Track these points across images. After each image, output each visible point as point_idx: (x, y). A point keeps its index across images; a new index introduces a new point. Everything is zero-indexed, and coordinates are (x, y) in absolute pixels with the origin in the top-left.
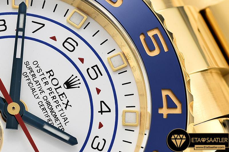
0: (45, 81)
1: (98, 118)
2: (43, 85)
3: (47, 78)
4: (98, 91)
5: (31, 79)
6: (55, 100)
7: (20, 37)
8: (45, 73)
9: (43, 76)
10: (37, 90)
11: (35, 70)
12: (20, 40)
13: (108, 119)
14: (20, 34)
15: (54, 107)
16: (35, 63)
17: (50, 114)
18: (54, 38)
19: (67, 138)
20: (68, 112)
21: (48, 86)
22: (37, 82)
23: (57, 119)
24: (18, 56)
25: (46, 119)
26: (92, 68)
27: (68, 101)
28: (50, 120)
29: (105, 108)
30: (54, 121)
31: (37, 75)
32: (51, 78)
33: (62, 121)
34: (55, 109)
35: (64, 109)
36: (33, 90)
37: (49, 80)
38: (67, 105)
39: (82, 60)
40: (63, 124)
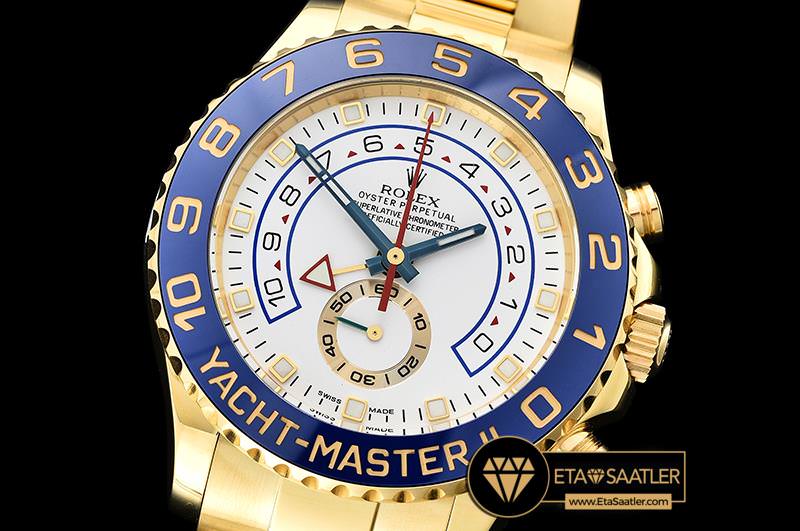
0: (389, 202)
1: (475, 184)
2: (391, 207)
3: (388, 196)
4: (447, 159)
5: (375, 213)
6: (418, 210)
7: (327, 180)
8: (382, 195)
9: (383, 200)
10: (392, 217)
11: (368, 201)
12: (330, 183)
13: (485, 175)
14: (325, 177)
15: (425, 217)
16: (362, 195)
17: (428, 227)
18: (352, 154)
19: (471, 232)
20: (443, 208)
21: (398, 204)
22: (383, 210)
23: (441, 225)
24: (347, 202)
25: (430, 237)
26: (417, 143)
27: (431, 198)
28: (435, 233)
29: (471, 169)
30: (440, 230)
31: (376, 203)
32: (391, 192)
33: (446, 221)
34: (428, 218)
35: (436, 209)
36: (388, 221)
37: (392, 197)
38: (434, 202)
39: (400, 147)
40: (450, 223)
